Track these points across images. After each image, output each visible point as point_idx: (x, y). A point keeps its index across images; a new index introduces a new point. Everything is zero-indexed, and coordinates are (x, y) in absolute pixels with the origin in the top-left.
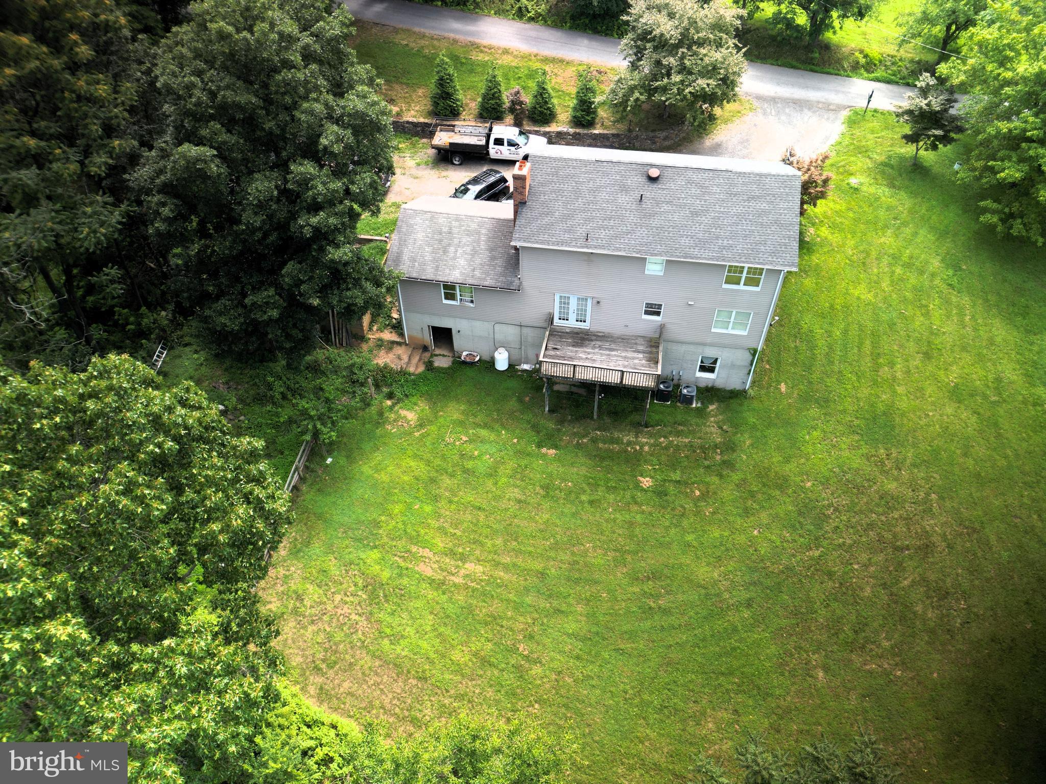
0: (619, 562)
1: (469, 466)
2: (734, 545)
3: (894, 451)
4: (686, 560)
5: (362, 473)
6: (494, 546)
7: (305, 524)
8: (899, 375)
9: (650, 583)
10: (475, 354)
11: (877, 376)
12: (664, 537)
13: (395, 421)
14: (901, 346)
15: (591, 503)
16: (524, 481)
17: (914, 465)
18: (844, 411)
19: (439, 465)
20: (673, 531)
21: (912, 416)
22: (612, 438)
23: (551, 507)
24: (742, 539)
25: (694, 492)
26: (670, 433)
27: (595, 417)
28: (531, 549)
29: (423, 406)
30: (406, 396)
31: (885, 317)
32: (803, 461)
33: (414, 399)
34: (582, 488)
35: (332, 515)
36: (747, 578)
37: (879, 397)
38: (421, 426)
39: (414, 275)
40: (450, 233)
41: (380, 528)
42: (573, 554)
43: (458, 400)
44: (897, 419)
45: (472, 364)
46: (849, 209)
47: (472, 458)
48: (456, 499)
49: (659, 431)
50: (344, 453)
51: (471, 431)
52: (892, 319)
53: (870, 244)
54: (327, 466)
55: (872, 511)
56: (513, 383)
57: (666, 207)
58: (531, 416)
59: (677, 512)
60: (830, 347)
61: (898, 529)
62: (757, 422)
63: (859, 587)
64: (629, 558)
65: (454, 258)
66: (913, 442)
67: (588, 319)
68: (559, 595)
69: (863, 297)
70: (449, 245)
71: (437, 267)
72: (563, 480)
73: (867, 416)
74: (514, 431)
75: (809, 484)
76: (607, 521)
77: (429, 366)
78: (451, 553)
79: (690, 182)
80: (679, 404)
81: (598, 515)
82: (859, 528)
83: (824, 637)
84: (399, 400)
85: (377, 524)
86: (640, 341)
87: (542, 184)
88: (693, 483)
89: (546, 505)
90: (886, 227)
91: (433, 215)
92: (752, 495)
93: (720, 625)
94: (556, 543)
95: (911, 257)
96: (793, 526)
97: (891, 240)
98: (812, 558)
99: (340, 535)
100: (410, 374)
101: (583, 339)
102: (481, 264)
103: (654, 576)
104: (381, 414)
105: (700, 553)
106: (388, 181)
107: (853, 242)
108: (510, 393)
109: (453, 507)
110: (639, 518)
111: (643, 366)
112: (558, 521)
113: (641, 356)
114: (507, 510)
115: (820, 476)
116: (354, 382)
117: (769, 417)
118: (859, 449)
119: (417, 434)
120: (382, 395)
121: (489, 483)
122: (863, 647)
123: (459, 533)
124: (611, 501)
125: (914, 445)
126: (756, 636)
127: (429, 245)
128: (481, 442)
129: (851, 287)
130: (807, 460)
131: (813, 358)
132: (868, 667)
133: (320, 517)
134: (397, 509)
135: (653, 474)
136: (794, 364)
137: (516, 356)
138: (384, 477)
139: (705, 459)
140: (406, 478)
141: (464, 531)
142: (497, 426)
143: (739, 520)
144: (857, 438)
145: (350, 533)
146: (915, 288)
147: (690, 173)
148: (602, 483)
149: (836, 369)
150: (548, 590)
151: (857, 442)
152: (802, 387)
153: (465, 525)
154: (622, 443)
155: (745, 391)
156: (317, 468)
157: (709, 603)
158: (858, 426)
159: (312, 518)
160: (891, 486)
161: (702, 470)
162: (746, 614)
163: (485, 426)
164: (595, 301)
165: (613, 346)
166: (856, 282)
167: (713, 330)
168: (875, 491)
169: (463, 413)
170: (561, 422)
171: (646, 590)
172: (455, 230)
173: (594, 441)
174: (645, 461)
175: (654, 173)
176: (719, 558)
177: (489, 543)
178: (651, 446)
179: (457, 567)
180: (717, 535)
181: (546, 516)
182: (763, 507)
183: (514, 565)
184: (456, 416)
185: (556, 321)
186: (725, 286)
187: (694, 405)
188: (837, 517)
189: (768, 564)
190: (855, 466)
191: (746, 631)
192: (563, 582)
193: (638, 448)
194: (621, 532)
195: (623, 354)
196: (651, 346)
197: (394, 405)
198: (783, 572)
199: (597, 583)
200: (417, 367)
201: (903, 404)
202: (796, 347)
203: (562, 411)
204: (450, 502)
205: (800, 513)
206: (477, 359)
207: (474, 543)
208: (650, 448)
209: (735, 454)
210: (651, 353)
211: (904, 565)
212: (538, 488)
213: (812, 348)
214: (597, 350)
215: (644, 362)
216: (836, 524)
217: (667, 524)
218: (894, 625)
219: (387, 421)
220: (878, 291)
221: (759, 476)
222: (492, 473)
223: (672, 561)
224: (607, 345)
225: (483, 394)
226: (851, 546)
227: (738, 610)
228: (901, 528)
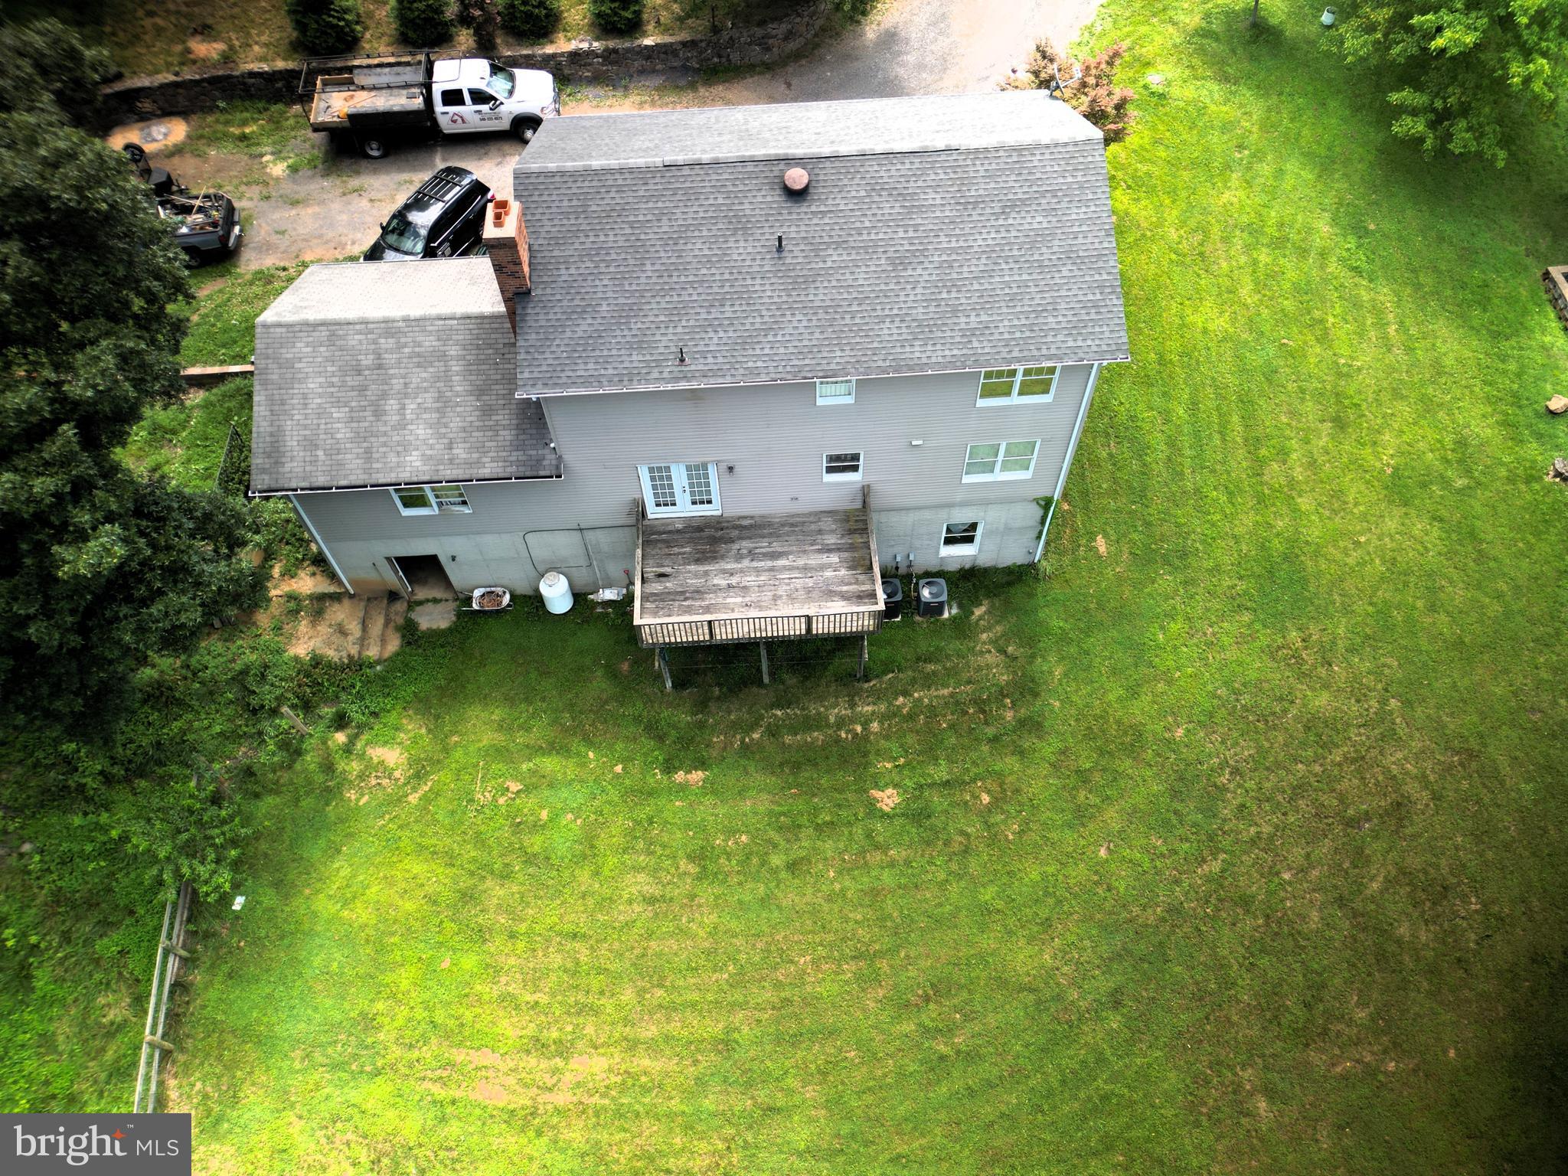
0: (867, 980)
1: (536, 849)
2: (1068, 889)
3: (1313, 629)
4: (988, 942)
5: (315, 914)
6: (619, 1007)
7: (220, 1058)
8: (1299, 473)
9: (932, 1006)
10: (499, 590)
11: (1262, 483)
12: (940, 905)
13: (362, 776)
14: (1293, 414)
15: (792, 867)
16: (653, 853)
17: (1352, 650)
18: (1216, 570)
19: (474, 860)
20: (954, 888)
21: (1331, 550)
22: (807, 717)
23: (717, 898)
24: (1079, 873)
25: (978, 797)
26: (913, 681)
27: (766, 679)
28: (695, 996)
29: (413, 728)
30: (375, 714)
31: (1254, 360)
32: (1161, 686)
33: (392, 718)
34: (769, 841)
35: (270, 1026)
36: (1104, 950)
37: (1270, 526)
38: (419, 776)
39: (321, 480)
40: (380, 367)
41: (380, 1027)
42: (778, 985)
43: (485, 700)
44: (1309, 563)
45: (499, 613)
46: (1157, 142)
47: (537, 827)
48: (523, 928)
49: (891, 682)
50: (267, 877)
51: (524, 767)
52: (1268, 363)
53: (1205, 211)
54: (237, 916)
55: (1296, 760)
56: (591, 638)
57: (834, 257)
58: (639, 705)
59: (956, 847)
60: (1171, 443)
61: (1345, 784)
62: (1068, 626)
63: (1299, 915)
64: (883, 965)
65: (402, 425)
66: (1342, 603)
67: (715, 496)
68: (766, 1077)
69: (1211, 327)
70: (384, 396)
71: (368, 451)
72: (731, 832)
73: (1257, 570)
74: (611, 747)
75: (1180, 733)
76: (829, 899)
77: (409, 632)
78: (538, 1045)
79: (876, 188)
80: (918, 618)
81: (809, 891)
82: (1280, 798)
83: (1255, 1032)
84: (361, 727)
85: (368, 1022)
86: (828, 523)
87: (557, 241)
88: (974, 780)
89: (707, 893)
90: (1227, 167)
91: (333, 329)
92: (1083, 776)
93: (1070, 1058)
94: (741, 972)
95: (1281, 225)
96: (1166, 823)
97: (1241, 194)
98: (1208, 879)
99: (297, 1065)
100: (371, 666)
101: (714, 541)
102: (464, 430)
103: (938, 990)
104: (328, 767)
105: (1011, 922)
106: (233, 224)
107: (1175, 213)
108: (588, 661)
109: (521, 945)
110: (887, 878)
111: (843, 583)
112: (733, 924)
113: (834, 558)
114: (629, 925)
115: (1196, 710)
116: (254, 712)
117: (1087, 610)
118: (1254, 639)
119: (413, 799)
120: (321, 728)
121: (584, 875)
122: (1325, 1032)
123: (543, 999)
124: (829, 854)
125: (1347, 610)
126: (1138, 1061)
127: (338, 403)
128: (551, 786)
129: (1189, 311)
130: (1170, 682)
131: (1145, 472)
132: (1339, 1069)
133: (246, 1034)
134: (404, 979)
135: (897, 779)
136: (1113, 493)
137: (583, 578)
138: (361, 914)
139: (986, 723)
140: (409, 906)
141: (553, 995)
142: (576, 745)
143: (1069, 836)
144: (1246, 617)
145: (319, 1058)
146: (1296, 288)
147: (872, 167)
148: (804, 820)
149: (1189, 486)
150: (744, 1072)
151: (1249, 626)
152: (1135, 536)
153: (553, 977)
154: (828, 726)
155: (1032, 566)
156: (217, 925)
157: (1046, 1019)
158: (1246, 592)
159: (230, 1039)
160: (1321, 701)
161: (985, 748)
162: (1115, 1021)
163: (553, 748)
164: (724, 466)
165: (777, 547)
166: (1196, 297)
167: (967, 479)
168: (1296, 718)
169: (500, 728)
170: (702, 705)
171: (928, 1022)
172: (390, 358)
173: (773, 732)
174: (878, 753)
175: (797, 177)
176: (1047, 923)
177: (608, 1005)
178: (883, 718)
179: (555, 1071)
180: (1035, 875)
181: (711, 919)
182: (1108, 798)
183: (667, 1038)
184: (489, 738)
185: (653, 512)
186: (981, 403)
187: (946, 615)
188: (1239, 786)
189: (1136, 910)
190: (1253, 675)
191: (1120, 1057)
192: (768, 1048)
193: (859, 729)
194: (859, 917)
195: (801, 562)
196: (851, 532)
197: (352, 740)
198: (1163, 920)
199: (832, 1033)
200: (383, 641)
201: (1314, 532)
202: (1111, 455)
203: (699, 679)
204: (512, 936)
205: (1175, 794)
206: (506, 599)
207: (579, 1014)
208: (881, 722)
209: (1038, 703)
210: (852, 548)
211: (1367, 852)
212: (683, 863)
213: (1141, 452)
214: (746, 563)
215: (843, 572)
216: (1240, 800)
217: (942, 876)
218: (1369, 974)
219: (344, 782)
220: (1236, 307)
221: (1089, 735)
222: (587, 851)
223: (964, 951)
224: (763, 546)
225: (533, 675)
226: (1271, 838)
227: (1099, 1019)
228: (1349, 784)
